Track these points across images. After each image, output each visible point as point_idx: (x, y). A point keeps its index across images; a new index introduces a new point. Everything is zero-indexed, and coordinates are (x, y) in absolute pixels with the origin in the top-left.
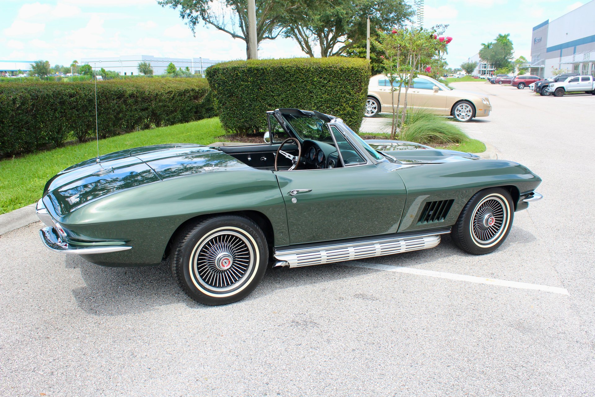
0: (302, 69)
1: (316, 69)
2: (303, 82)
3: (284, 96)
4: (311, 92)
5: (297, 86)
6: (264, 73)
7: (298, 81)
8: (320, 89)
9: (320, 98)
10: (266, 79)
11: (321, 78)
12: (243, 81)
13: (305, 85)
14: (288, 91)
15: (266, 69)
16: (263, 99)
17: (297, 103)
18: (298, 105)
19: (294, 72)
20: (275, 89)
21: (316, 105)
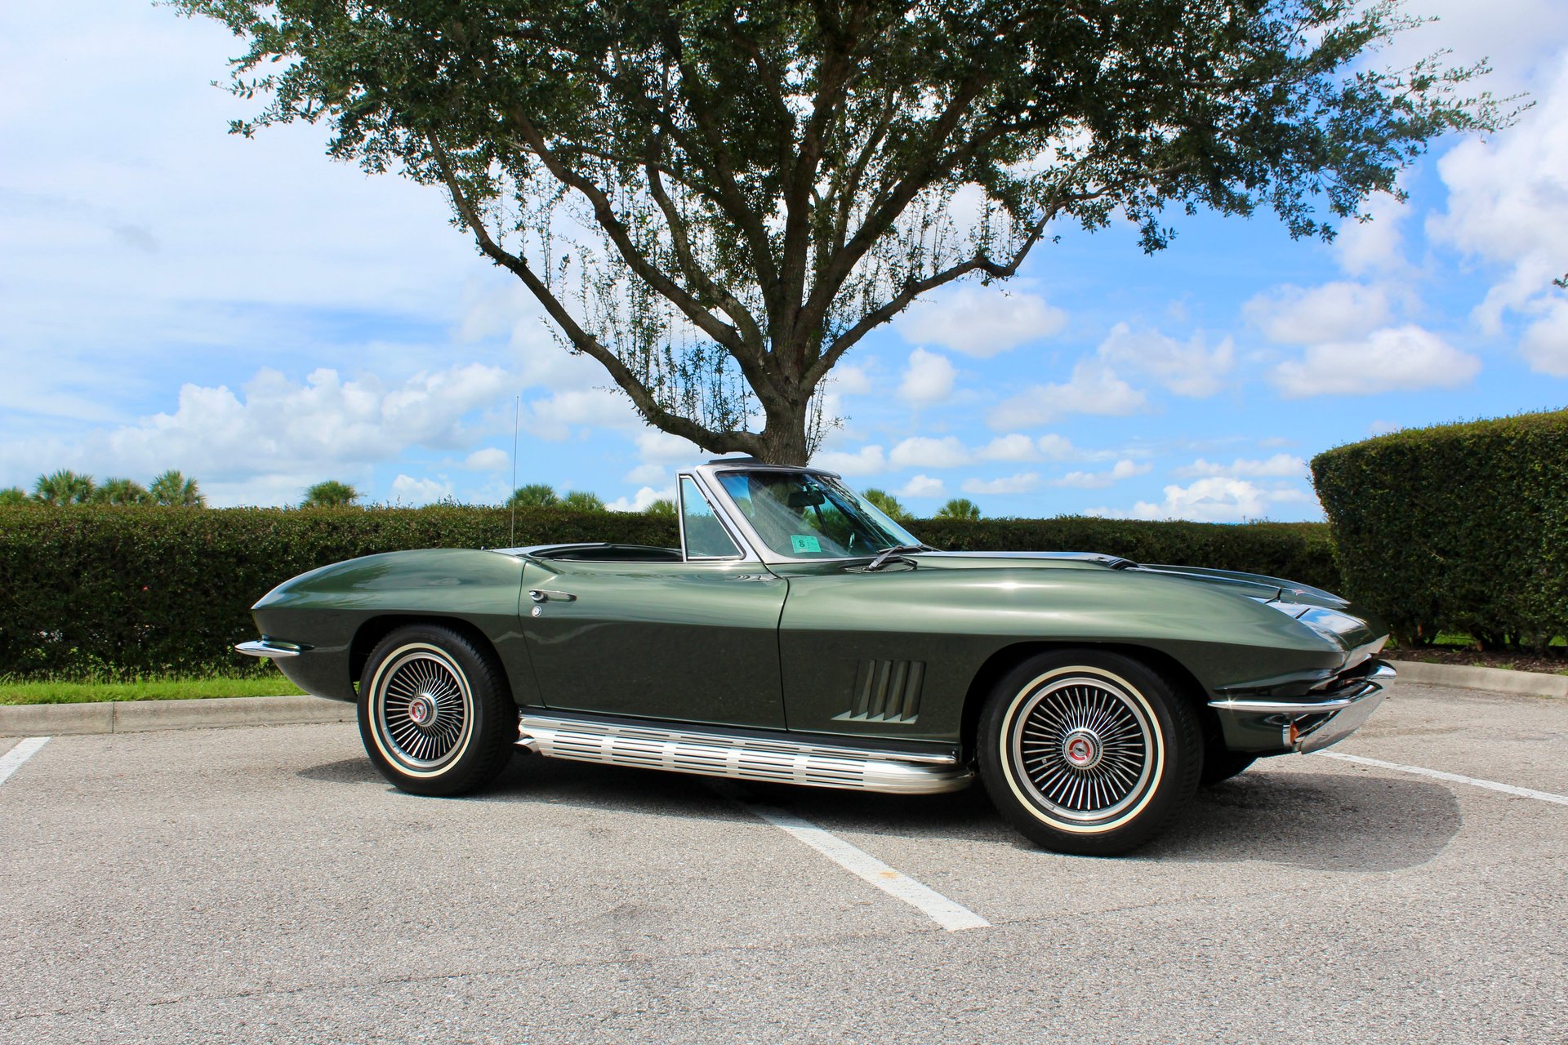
0: (1507, 441)
1: (1543, 439)
2: (1513, 478)
3: (1470, 524)
4: (1538, 509)
5: (1499, 493)
6: (1416, 460)
7: (1499, 475)
8: (1559, 497)
9: (1562, 524)
10: (1424, 479)
11: (1558, 462)
12: (1374, 486)
13: (1519, 487)
14: (1479, 508)
15: (1418, 447)
16: (1424, 537)
17: (1508, 543)
18: (1510, 548)
19: (1488, 450)
20: (1449, 505)
21: (1555, 547)
